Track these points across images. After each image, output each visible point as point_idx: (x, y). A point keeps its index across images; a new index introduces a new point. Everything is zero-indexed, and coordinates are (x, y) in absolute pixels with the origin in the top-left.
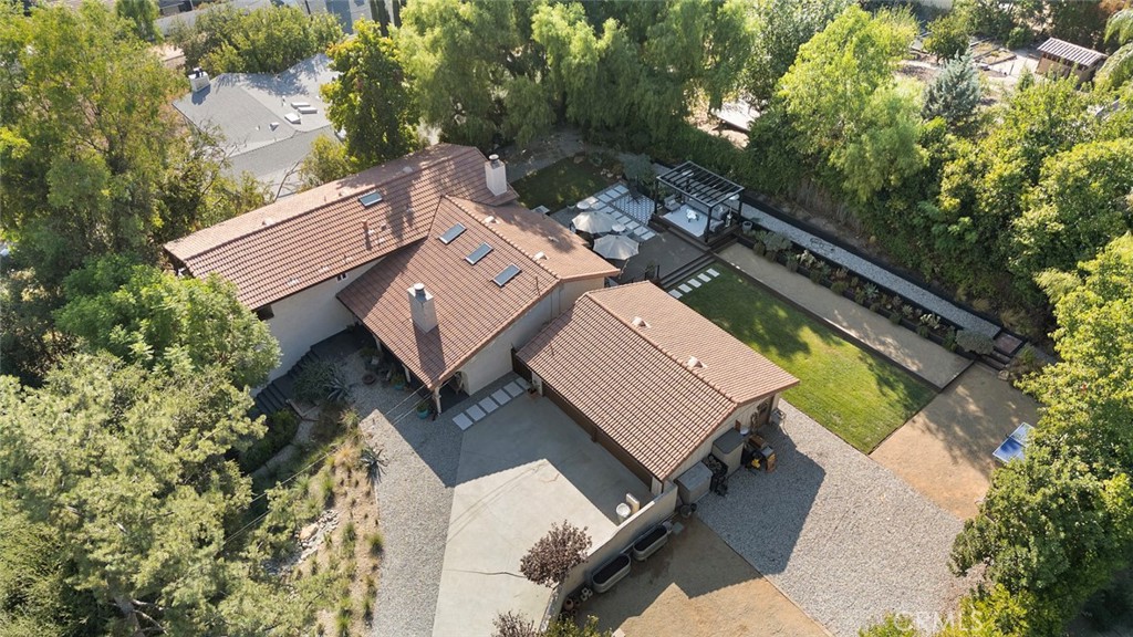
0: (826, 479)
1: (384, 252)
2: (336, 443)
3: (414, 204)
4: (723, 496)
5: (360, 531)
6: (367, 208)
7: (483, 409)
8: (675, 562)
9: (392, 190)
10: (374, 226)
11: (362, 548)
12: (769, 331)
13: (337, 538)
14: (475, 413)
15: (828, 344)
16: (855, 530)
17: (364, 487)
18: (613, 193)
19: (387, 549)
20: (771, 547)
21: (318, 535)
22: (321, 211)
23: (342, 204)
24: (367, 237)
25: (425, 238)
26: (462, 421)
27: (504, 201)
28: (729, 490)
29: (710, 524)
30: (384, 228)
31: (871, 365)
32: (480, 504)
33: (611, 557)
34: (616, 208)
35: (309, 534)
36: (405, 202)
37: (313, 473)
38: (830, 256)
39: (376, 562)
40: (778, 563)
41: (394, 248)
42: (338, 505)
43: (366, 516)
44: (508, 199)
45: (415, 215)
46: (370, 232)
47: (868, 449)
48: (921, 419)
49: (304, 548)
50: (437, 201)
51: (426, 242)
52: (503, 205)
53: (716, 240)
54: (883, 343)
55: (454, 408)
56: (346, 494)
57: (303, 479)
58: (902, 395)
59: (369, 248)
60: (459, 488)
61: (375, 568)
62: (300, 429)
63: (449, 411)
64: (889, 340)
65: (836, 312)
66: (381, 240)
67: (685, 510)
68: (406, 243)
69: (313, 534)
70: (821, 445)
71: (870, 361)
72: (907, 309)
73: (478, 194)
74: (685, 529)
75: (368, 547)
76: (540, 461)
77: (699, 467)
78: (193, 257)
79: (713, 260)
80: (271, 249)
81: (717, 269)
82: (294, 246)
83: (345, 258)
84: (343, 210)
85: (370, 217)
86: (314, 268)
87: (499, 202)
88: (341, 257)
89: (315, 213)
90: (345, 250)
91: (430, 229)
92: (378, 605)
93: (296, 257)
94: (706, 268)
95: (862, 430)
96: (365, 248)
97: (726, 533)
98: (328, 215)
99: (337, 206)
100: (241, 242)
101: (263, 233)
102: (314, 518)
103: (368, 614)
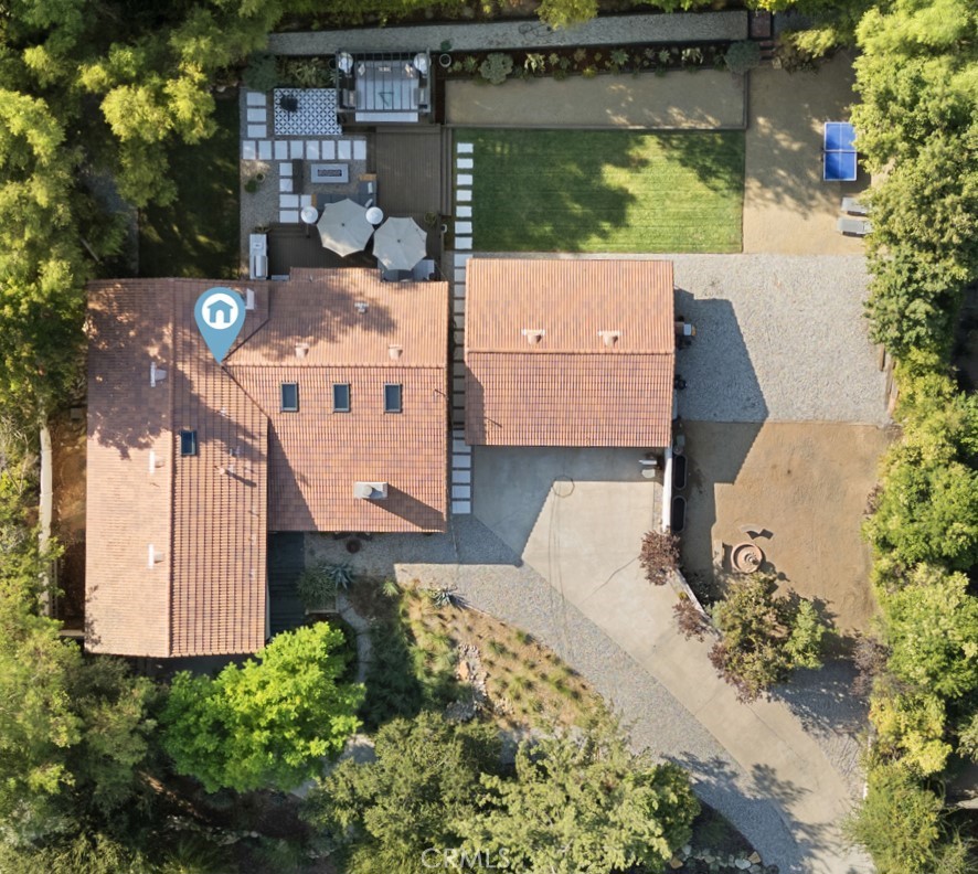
0: (734, 306)
1: (264, 474)
2: (402, 608)
5: (501, 640)
8: (703, 467)
11: (515, 646)
13: (490, 655)
14: (463, 492)
17: (462, 614)
18: (255, 114)
19: (531, 631)
21: (472, 664)
22: (178, 501)
23: (178, 476)
24: (236, 477)
25: (269, 421)
26: (462, 508)
29: (697, 418)
32: (552, 550)
34: (287, 137)
35: (467, 671)
37: (413, 638)
39: (534, 644)
41: (264, 469)
42: (460, 638)
43: (490, 628)
44: (265, 299)
47: (736, 246)
48: (753, 185)
49: (475, 678)
50: (234, 386)
51: (275, 424)
52: (269, 311)
56: (455, 629)
57: (412, 649)
58: (727, 177)
59: (252, 485)
60: (525, 554)
61: (538, 647)
62: (348, 620)
66: (248, 468)
68: (264, 451)
69: (468, 667)
70: (707, 273)
72: (664, 55)
75: (520, 643)
76: (554, 486)
78: (171, 648)
79: (450, 132)
80: (201, 574)
81: (464, 140)
82: (209, 551)
83: (251, 512)
84: (186, 479)
85: (210, 459)
86: (248, 548)
87: (266, 311)
88: (248, 516)
89: (178, 509)
90: (240, 506)
91: (261, 410)
92: (568, 663)
93: (224, 557)
94: (454, 149)
95: (722, 230)
96: (248, 488)
97: (712, 415)
98: (186, 497)
99: (178, 481)
100: (176, 597)
101: (177, 571)
102: (455, 661)
103: (571, 672)
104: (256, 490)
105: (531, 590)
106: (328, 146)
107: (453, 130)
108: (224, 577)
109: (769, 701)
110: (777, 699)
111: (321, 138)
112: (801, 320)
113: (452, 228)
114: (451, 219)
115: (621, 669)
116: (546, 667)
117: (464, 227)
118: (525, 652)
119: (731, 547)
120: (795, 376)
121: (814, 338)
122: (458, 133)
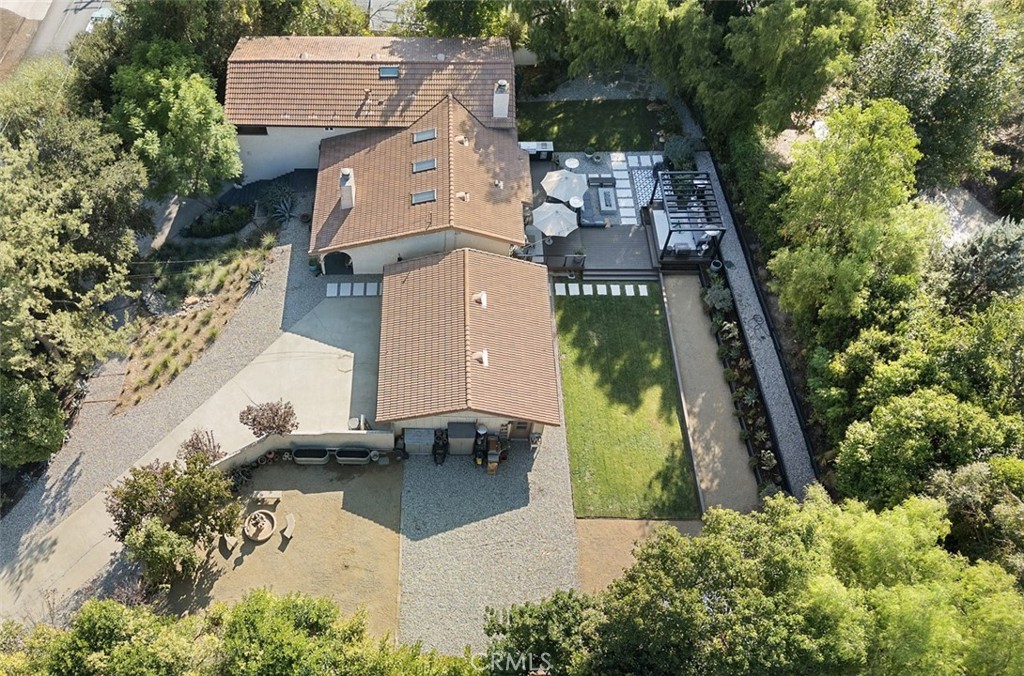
0: (523, 509)
1: (366, 124)
2: (251, 252)
3: (420, 93)
4: (437, 464)
5: (212, 322)
6: (381, 78)
7: (352, 290)
8: (357, 481)
9: (412, 72)
10: (374, 97)
11: (206, 332)
12: (623, 372)
13: (200, 316)
14: (345, 289)
15: (660, 416)
16: (497, 557)
17: (239, 295)
18: (646, 160)
19: (217, 343)
20: (427, 520)
21: (195, 306)
22: (345, 66)
23: (364, 66)
24: (363, 105)
25: (405, 128)
26: (331, 289)
27: (497, 126)
28: (445, 463)
29: (406, 475)
30: (380, 103)
31: (673, 456)
32: (288, 354)
33: (320, 446)
34: (631, 178)
35: (191, 302)
36: (414, 87)
37: (225, 263)
38: (753, 343)
39: (204, 347)
40: (418, 532)
41: (376, 124)
42: (219, 295)
43: (224, 314)
44: (503, 125)
45: (414, 103)
46: (368, 102)
47: (582, 513)
48: (655, 526)
49: (183, 310)
50: (441, 98)
51: (404, 132)
52: (494, 129)
53: (675, 263)
54: (707, 448)
55: (337, 276)
56: (228, 291)
57: (216, 263)
58: (664, 497)
59: (358, 115)
60: (288, 334)
61: (201, 350)
62: (247, 227)
63: (331, 276)
64: (717, 450)
65: (703, 395)
66: (371, 113)
67: (399, 453)
68: (389, 124)
69: (193, 304)
70: (551, 485)
71: (678, 453)
72: (762, 435)
73: (480, 108)
74: (387, 466)
75: (208, 335)
76: (349, 353)
77: (429, 433)
78: (235, 62)
79: (655, 279)
80: (289, 81)
81: (650, 289)
82: (306, 86)
83: (334, 115)
84: (362, 72)
85: (377, 87)
86: (307, 112)
87: (492, 125)
88: (332, 113)
89: (340, 65)
90: (339, 108)
91: (415, 122)
92: (183, 373)
93: (301, 96)
94: (642, 282)
95: (596, 497)
96: (354, 113)
97: (409, 488)
98: (348, 71)
99: (360, 66)
100: (273, 65)
101: (292, 65)
102: (202, 294)
103: (174, 376)
104: (354, 118)
105: (254, 342)
106: (631, 202)
107: (658, 281)
108: (285, 96)
109: (112, 554)
110: (112, 562)
111: (634, 196)
112: (510, 578)
113: (573, 282)
114: (581, 281)
115: (168, 417)
116: (183, 356)
117: (574, 289)
118: (198, 342)
119: (274, 511)
120: (450, 572)
121: (490, 592)
122: (656, 285)
